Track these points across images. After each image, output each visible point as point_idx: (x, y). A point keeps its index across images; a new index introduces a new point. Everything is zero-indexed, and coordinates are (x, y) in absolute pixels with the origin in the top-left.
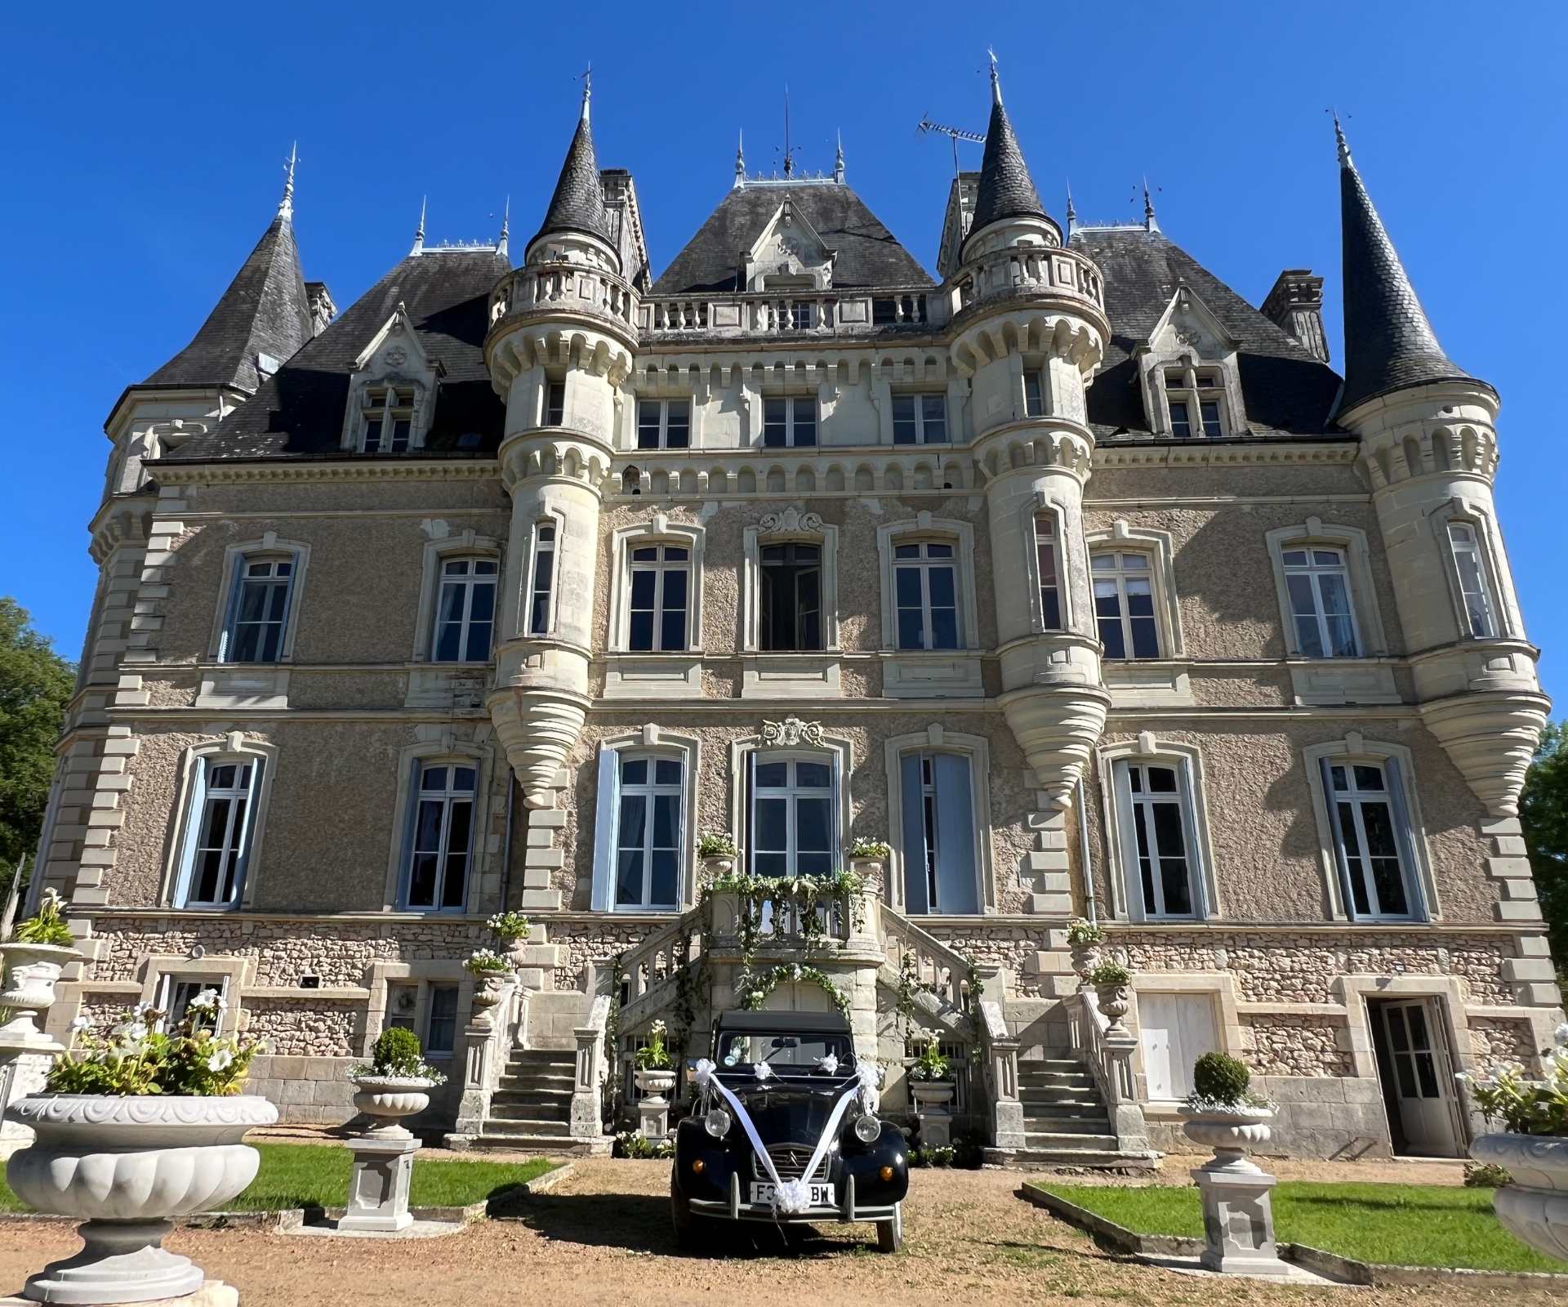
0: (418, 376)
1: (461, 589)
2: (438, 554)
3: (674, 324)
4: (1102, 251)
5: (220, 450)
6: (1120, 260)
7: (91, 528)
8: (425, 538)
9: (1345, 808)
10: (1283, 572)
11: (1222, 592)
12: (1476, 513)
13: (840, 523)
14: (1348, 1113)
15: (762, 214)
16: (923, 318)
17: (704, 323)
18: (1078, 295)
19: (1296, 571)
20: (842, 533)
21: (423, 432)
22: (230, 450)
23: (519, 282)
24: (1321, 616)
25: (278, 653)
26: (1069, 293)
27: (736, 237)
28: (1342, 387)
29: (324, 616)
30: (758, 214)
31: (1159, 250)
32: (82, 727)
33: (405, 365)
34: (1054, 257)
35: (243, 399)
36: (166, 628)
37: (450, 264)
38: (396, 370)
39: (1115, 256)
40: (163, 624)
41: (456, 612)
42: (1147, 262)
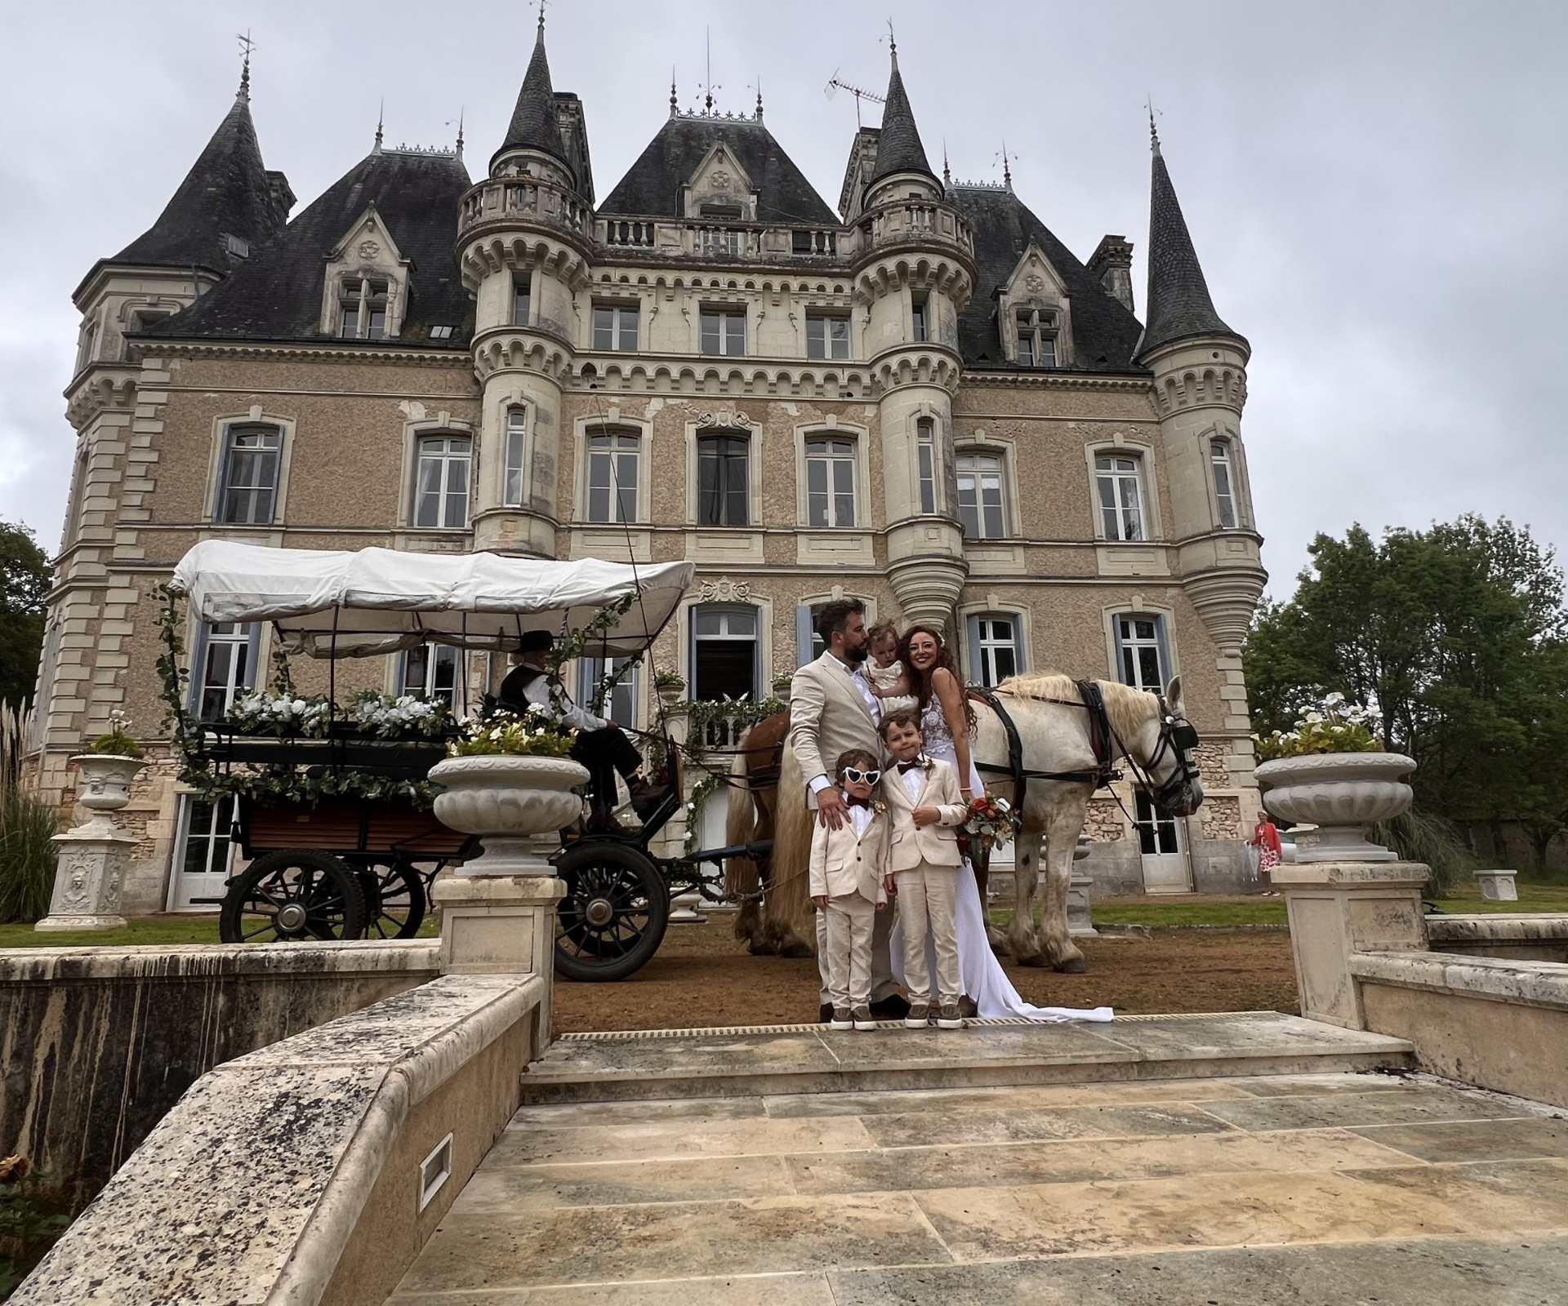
0: (391, 271)
1: (438, 464)
2: (416, 431)
3: (624, 241)
4: (970, 205)
5: (201, 328)
6: (984, 216)
7: (68, 394)
8: (403, 417)
9: (1128, 652)
10: (1094, 473)
11: (1051, 489)
12: (1229, 435)
13: (764, 421)
14: (1118, 866)
15: (694, 147)
16: (833, 251)
17: (651, 242)
18: (956, 244)
19: (1104, 474)
20: (765, 431)
21: (398, 322)
22: (211, 328)
23: (487, 191)
24: (1119, 509)
25: (271, 516)
26: (950, 242)
27: (672, 165)
28: (1143, 334)
29: (312, 484)
30: (691, 147)
31: (1012, 209)
32: (74, 580)
33: (378, 260)
34: (939, 210)
35: (217, 279)
36: (158, 490)
37: (409, 166)
38: (369, 263)
39: (980, 210)
40: (155, 485)
41: (434, 484)
42: (1004, 218)
